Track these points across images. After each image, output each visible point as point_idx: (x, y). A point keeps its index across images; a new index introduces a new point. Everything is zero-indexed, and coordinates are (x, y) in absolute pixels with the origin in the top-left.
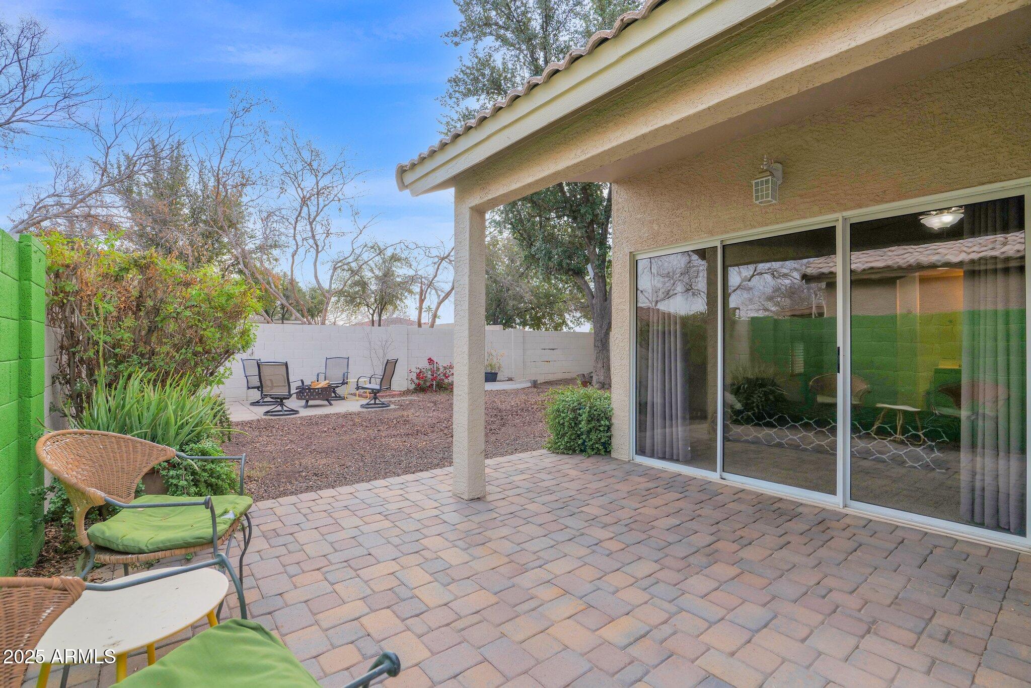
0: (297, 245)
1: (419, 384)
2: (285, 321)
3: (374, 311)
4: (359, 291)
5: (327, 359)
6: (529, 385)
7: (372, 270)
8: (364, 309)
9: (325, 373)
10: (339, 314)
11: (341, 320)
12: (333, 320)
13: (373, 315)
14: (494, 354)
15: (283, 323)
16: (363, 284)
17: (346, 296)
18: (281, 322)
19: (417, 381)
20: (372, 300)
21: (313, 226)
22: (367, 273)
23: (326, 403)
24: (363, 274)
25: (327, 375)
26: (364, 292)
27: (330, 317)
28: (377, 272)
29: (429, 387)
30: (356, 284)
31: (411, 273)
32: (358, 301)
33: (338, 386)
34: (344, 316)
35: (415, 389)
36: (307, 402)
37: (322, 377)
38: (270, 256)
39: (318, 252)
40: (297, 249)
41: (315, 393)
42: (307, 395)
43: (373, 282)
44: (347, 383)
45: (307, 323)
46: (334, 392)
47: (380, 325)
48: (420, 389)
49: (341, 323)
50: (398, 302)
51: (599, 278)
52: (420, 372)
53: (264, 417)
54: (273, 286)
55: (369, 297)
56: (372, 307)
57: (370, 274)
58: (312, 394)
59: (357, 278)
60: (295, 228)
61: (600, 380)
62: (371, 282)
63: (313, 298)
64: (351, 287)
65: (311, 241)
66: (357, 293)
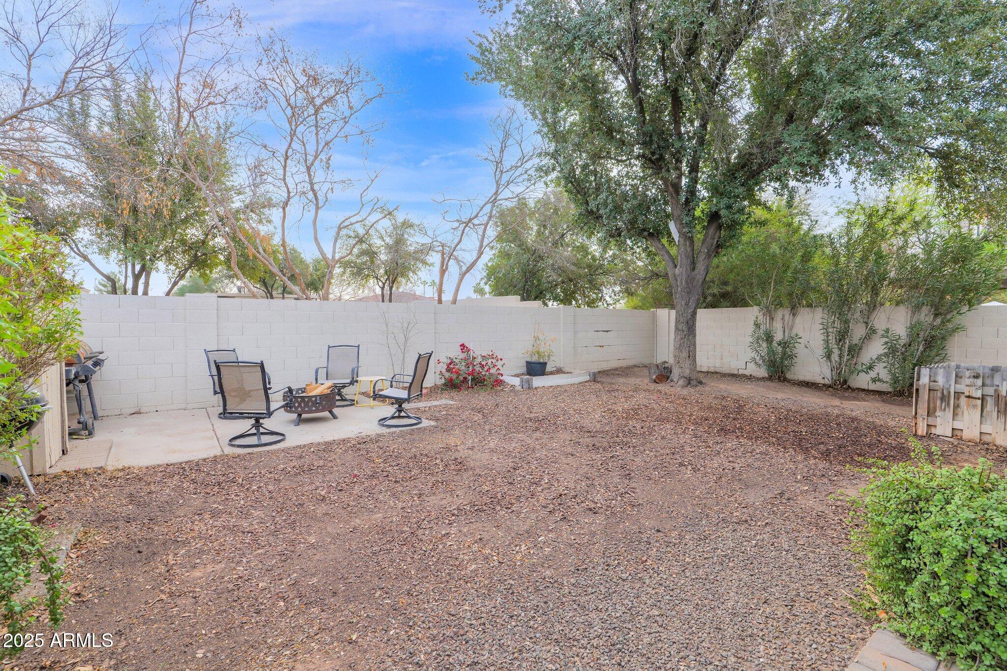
0: (289, 192)
1: (451, 380)
2: (286, 295)
3: (384, 284)
4: (367, 261)
5: (329, 347)
6: (587, 378)
7: (382, 238)
8: (372, 281)
9: (327, 368)
10: (344, 287)
11: (347, 294)
12: (339, 294)
13: (383, 288)
14: (541, 337)
15: (283, 298)
16: (372, 254)
17: (352, 267)
18: (281, 296)
19: (447, 375)
20: (382, 271)
21: (312, 174)
22: (376, 241)
23: (326, 414)
24: (371, 242)
25: (329, 370)
26: (372, 262)
27: (335, 291)
28: (388, 240)
29: (463, 382)
30: (363, 253)
31: (427, 240)
32: (366, 273)
33: (345, 386)
34: (349, 290)
35: (445, 385)
36: (300, 415)
37: (322, 374)
38: (263, 216)
39: (317, 208)
40: (289, 198)
41: (310, 404)
42: (300, 405)
43: (383, 252)
44: (357, 381)
45: (305, 297)
46: (340, 394)
47: (390, 301)
48: (452, 385)
49: (347, 297)
50: (411, 274)
51: (685, 241)
52: (450, 364)
53: (229, 450)
54: (261, 251)
55: (379, 267)
56: (382, 279)
57: (379, 242)
58: (306, 405)
59: (364, 246)
60: (285, 167)
61: (686, 375)
62: (380, 252)
63: (317, 270)
64: (358, 257)
65: (311, 195)
66: (365, 263)
